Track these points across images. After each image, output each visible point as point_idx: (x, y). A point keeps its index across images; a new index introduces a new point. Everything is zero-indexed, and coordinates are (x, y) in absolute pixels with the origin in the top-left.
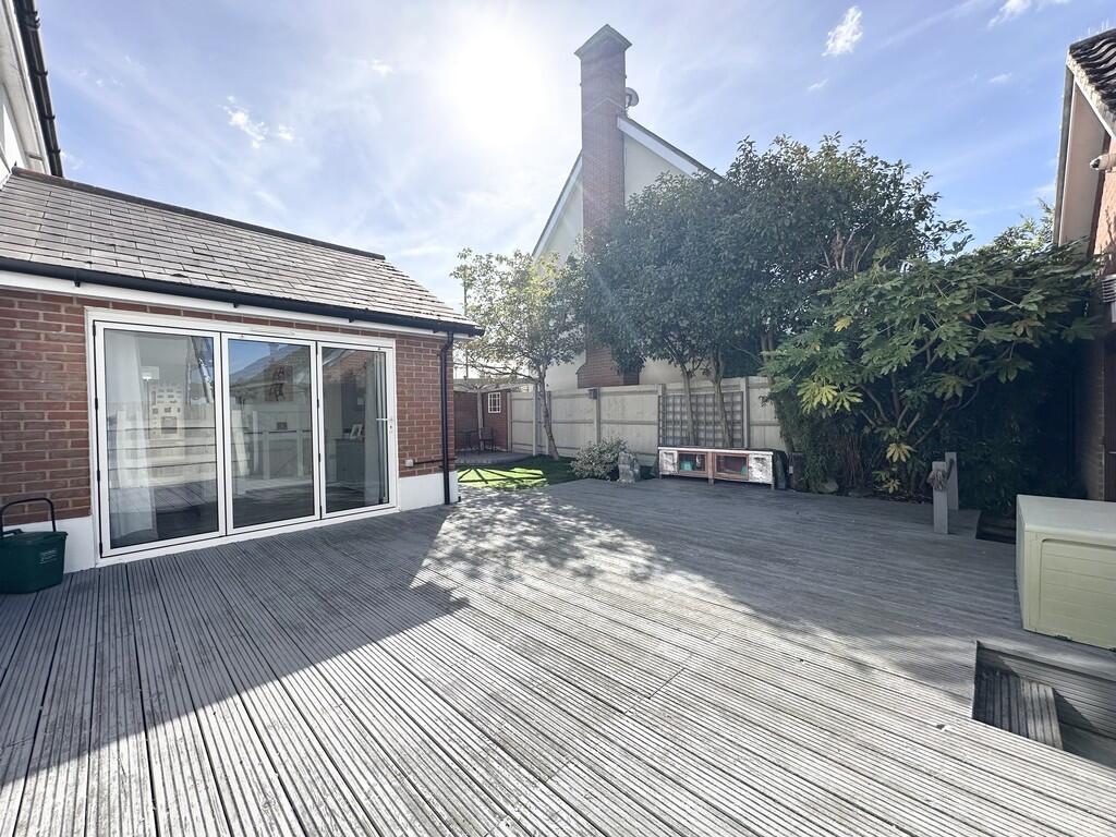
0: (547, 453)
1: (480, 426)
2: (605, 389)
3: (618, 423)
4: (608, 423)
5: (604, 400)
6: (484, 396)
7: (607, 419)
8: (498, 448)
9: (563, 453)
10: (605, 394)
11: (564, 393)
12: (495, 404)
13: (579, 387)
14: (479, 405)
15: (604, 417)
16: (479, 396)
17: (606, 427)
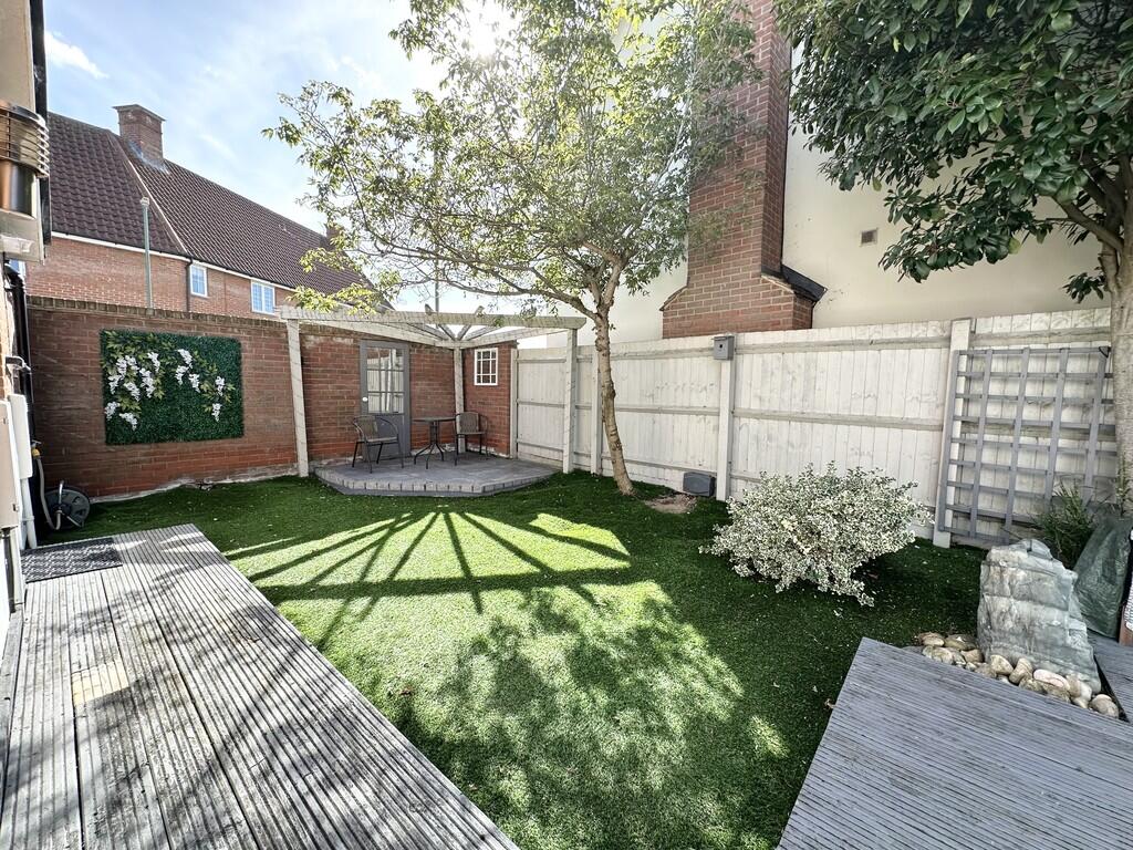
0: (593, 470)
1: (459, 409)
2: (749, 339)
3: (790, 418)
4: (759, 416)
5: (746, 362)
6: (466, 353)
7: (755, 406)
8: (492, 450)
9: (639, 474)
10: (754, 349)
11: (639, 348)
12: (486, 370)
13: (667, 335)
14: (458, 370)
15: (746, 401)
16: (457, 355)
17: (749, 427)
